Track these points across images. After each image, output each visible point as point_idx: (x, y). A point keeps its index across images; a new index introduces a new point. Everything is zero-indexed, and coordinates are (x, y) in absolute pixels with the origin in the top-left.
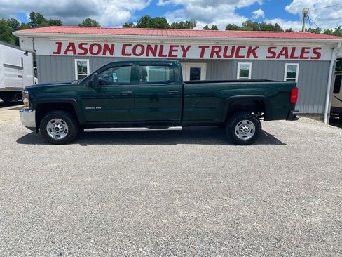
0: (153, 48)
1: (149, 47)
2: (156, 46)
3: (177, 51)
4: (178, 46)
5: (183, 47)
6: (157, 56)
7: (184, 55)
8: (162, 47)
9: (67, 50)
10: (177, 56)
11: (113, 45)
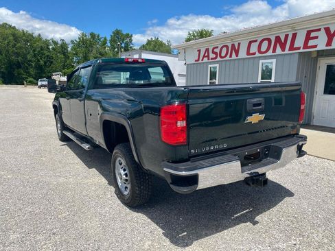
0: (283, 39)
1: (278, 39)
2: (287, 36)
3: (316, 38)
4: (319, 30)
5: (327, 30)
6: (287, 51)
7: (329, 43)
8: (294, 35)
9: (204, 56)
10: (316, 46)
11: (239, 44)
